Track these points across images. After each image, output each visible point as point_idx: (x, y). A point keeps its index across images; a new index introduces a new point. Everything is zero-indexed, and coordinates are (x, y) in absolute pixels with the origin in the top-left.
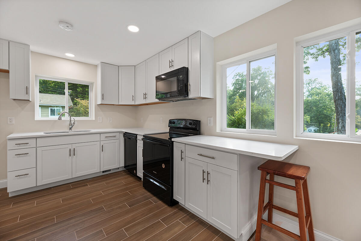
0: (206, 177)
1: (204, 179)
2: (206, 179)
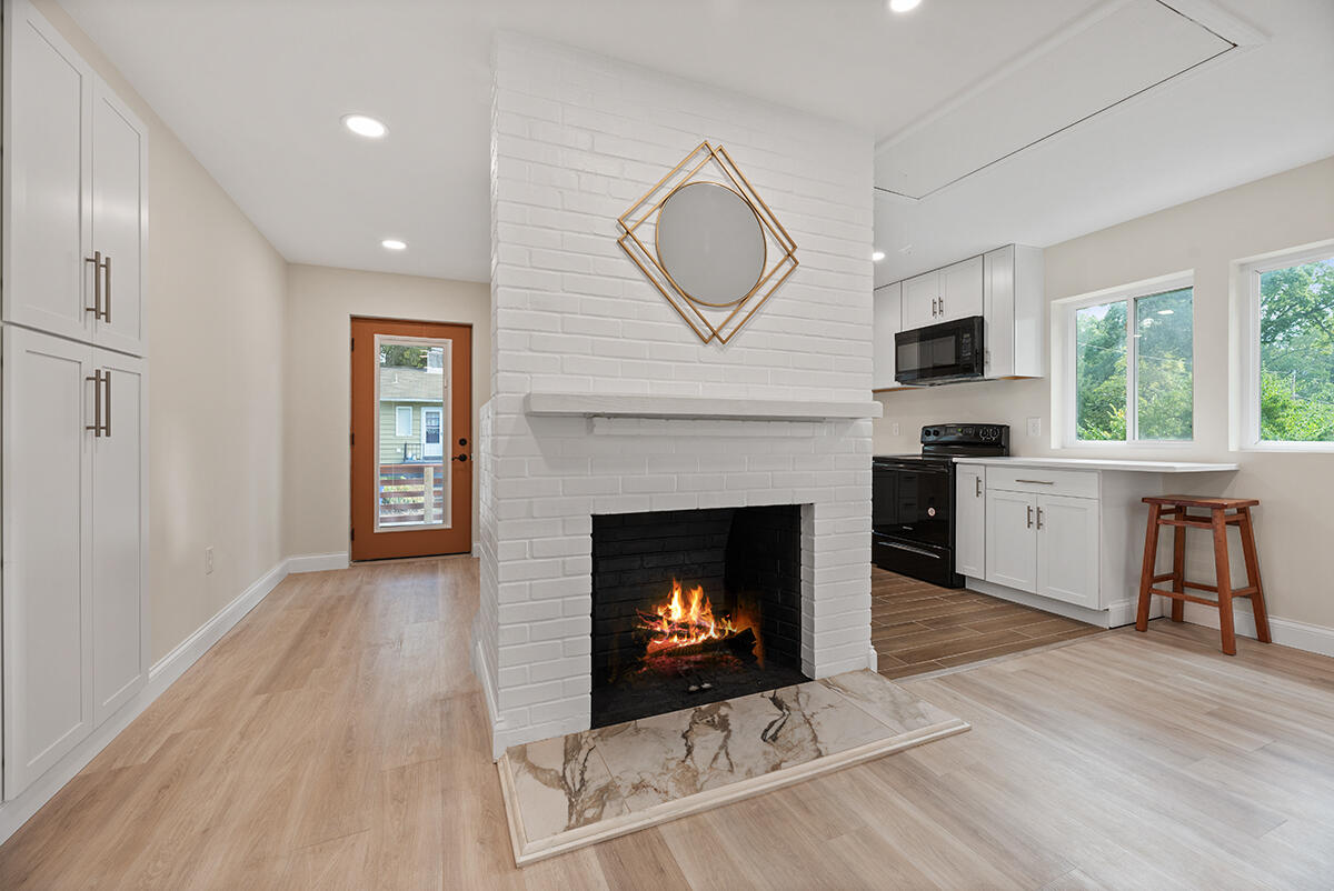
0: (1035, 518)
1: (1030, 523)
2: (1035, 522)
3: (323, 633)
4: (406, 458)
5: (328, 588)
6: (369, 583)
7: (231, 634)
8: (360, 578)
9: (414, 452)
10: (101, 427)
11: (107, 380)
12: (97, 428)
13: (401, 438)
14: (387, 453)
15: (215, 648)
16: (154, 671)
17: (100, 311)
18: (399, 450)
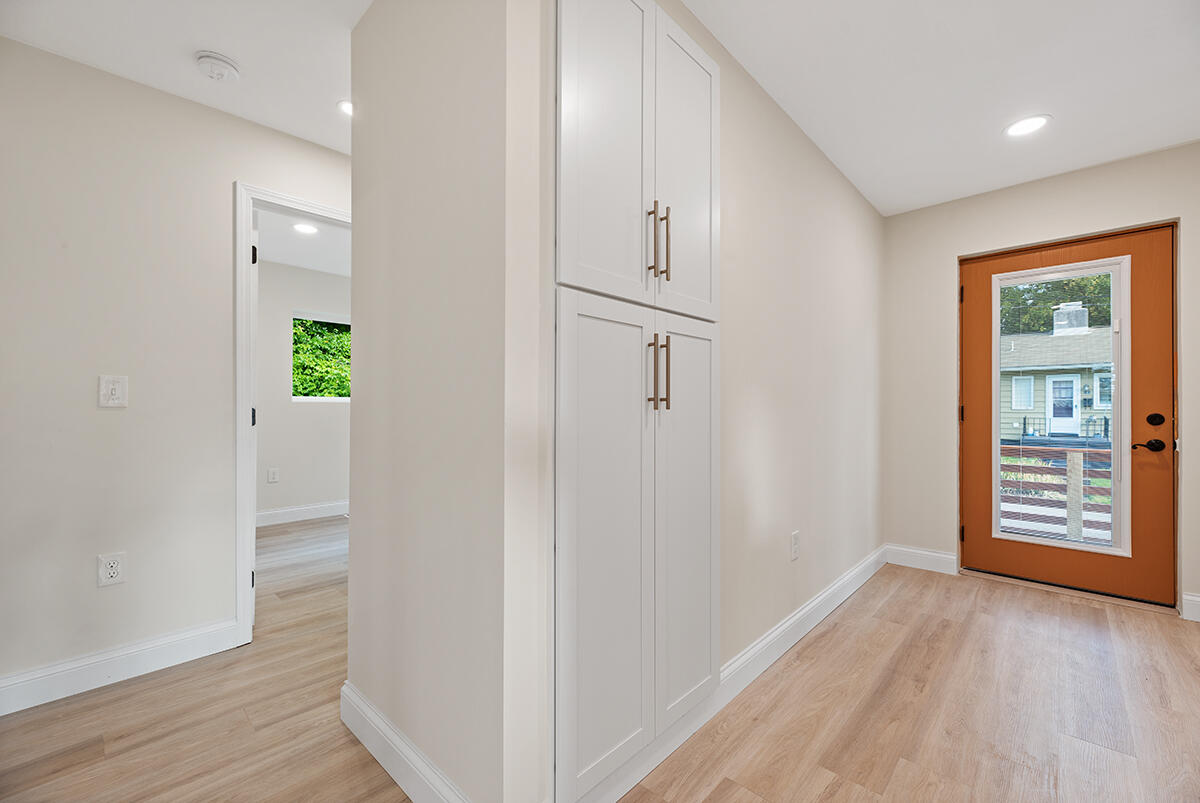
3: (920, 681)
4: (1025, 433)
5: (931, 599)
6: (985, 610)
7: (817, 632)
8: (972, 597)
9: (1037, 427)
10: (659, 400)
11: (667, 346)
12: (655, 400)
13: (1018, 412)
14: (1004, 427)
15: (797, 649)
16: (727, 670)
17: (659, 270)
18: (1016, 425)
